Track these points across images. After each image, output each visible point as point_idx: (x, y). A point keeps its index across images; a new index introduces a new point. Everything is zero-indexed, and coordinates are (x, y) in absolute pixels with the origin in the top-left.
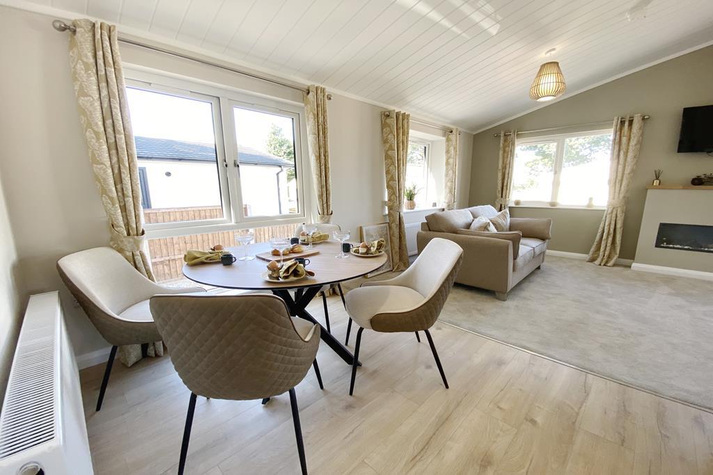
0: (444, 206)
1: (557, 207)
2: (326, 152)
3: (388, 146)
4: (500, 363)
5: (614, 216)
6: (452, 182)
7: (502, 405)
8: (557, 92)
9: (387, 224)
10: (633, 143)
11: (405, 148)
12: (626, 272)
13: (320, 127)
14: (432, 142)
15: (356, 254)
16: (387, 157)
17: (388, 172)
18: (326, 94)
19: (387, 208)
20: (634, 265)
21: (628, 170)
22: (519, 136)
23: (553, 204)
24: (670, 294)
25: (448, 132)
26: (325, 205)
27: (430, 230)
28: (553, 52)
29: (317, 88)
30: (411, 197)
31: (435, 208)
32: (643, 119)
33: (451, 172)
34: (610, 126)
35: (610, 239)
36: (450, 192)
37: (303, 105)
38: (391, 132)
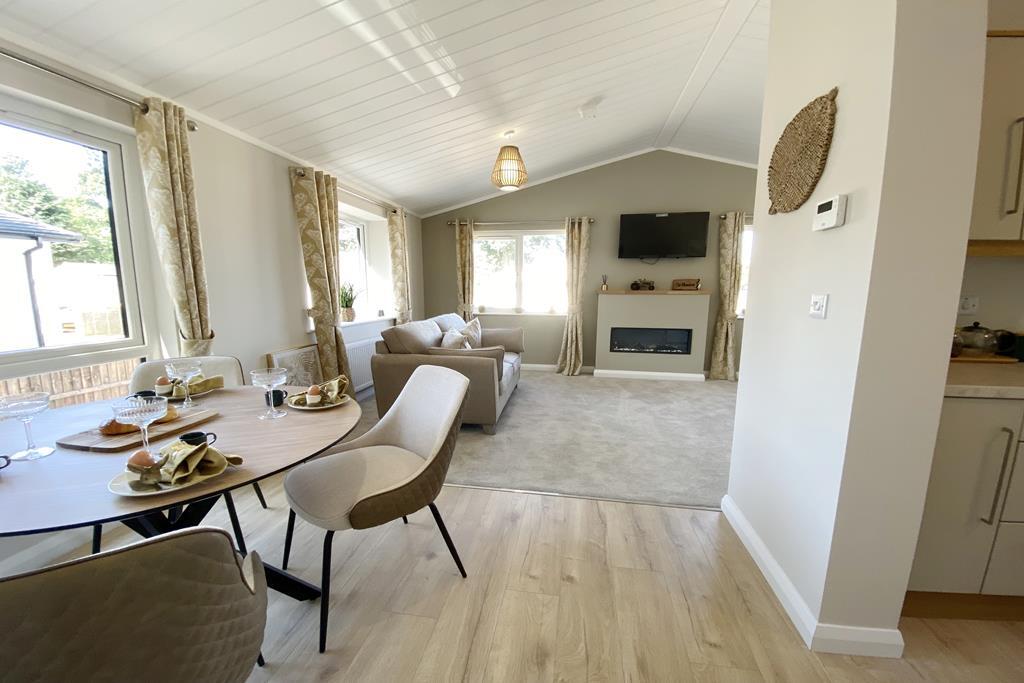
0: (395, 315)
1: (523, 314)
2: (191, 222)
3: (305, 221)
4: (514, 518)
5: (574, 322)
6: (403, 281)
7: (534, 573)
8: (520, 183)
9: (314, 347)
10: (583, 246)
11: (334, 227)
12: (591, 380)
13: (177, 176)
14: (368, 222)
15: (301, 408)
16: (305, 239)
17: (309, 264)
18: (186, 119)
19: (311, 319)
20: (596, 371)
21: (581, 275)
22: (476, 228)
23: (518, 310)
24: (631, 398)
25: (390, 211)
26: (197, 321)
27: (390, 352)
28: (512, 135)
29: (166, 106)
30: (348, 303)
31: (382, 318)
32: (589, 222)
33: (400, 267)
34: (561, 227)
35: (574, 346)
36: (403, 295)
37: (132, 130)
38: (310, 201)
